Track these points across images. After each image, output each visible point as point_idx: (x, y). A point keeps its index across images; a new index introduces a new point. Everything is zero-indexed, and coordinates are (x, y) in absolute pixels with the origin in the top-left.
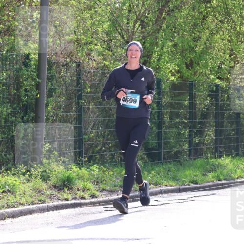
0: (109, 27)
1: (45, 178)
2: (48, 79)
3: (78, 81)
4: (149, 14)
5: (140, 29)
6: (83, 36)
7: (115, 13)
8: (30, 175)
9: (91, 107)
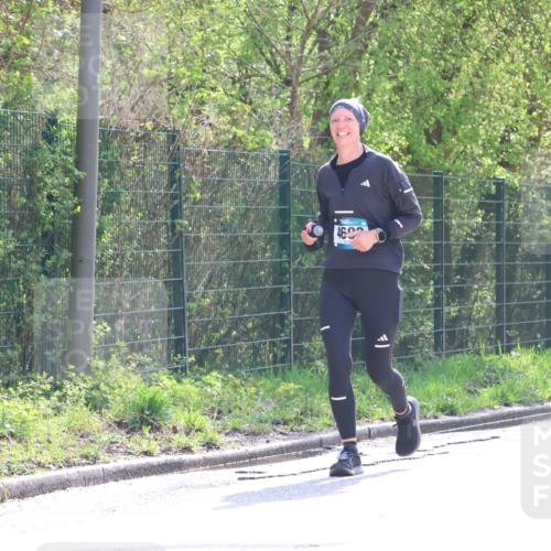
0: (245, 46)
1: (95, 404)
2: (100, 169)
3: (172, 174)
4: (337, 15)
5: (316, 50)
6: (183, 70)
7: (258, 13)
8: (62, 398)
9: (203, 235)
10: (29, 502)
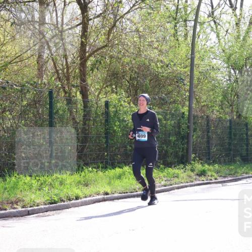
0: (222, 98)
1: (192, 170)
2: (193, 123)
3: (207, 124)
5: (237, 99)
6: (210, 103)
7: (225, 92)
8: (186, 169)
9: (214, 136)
10: (179, 190)
